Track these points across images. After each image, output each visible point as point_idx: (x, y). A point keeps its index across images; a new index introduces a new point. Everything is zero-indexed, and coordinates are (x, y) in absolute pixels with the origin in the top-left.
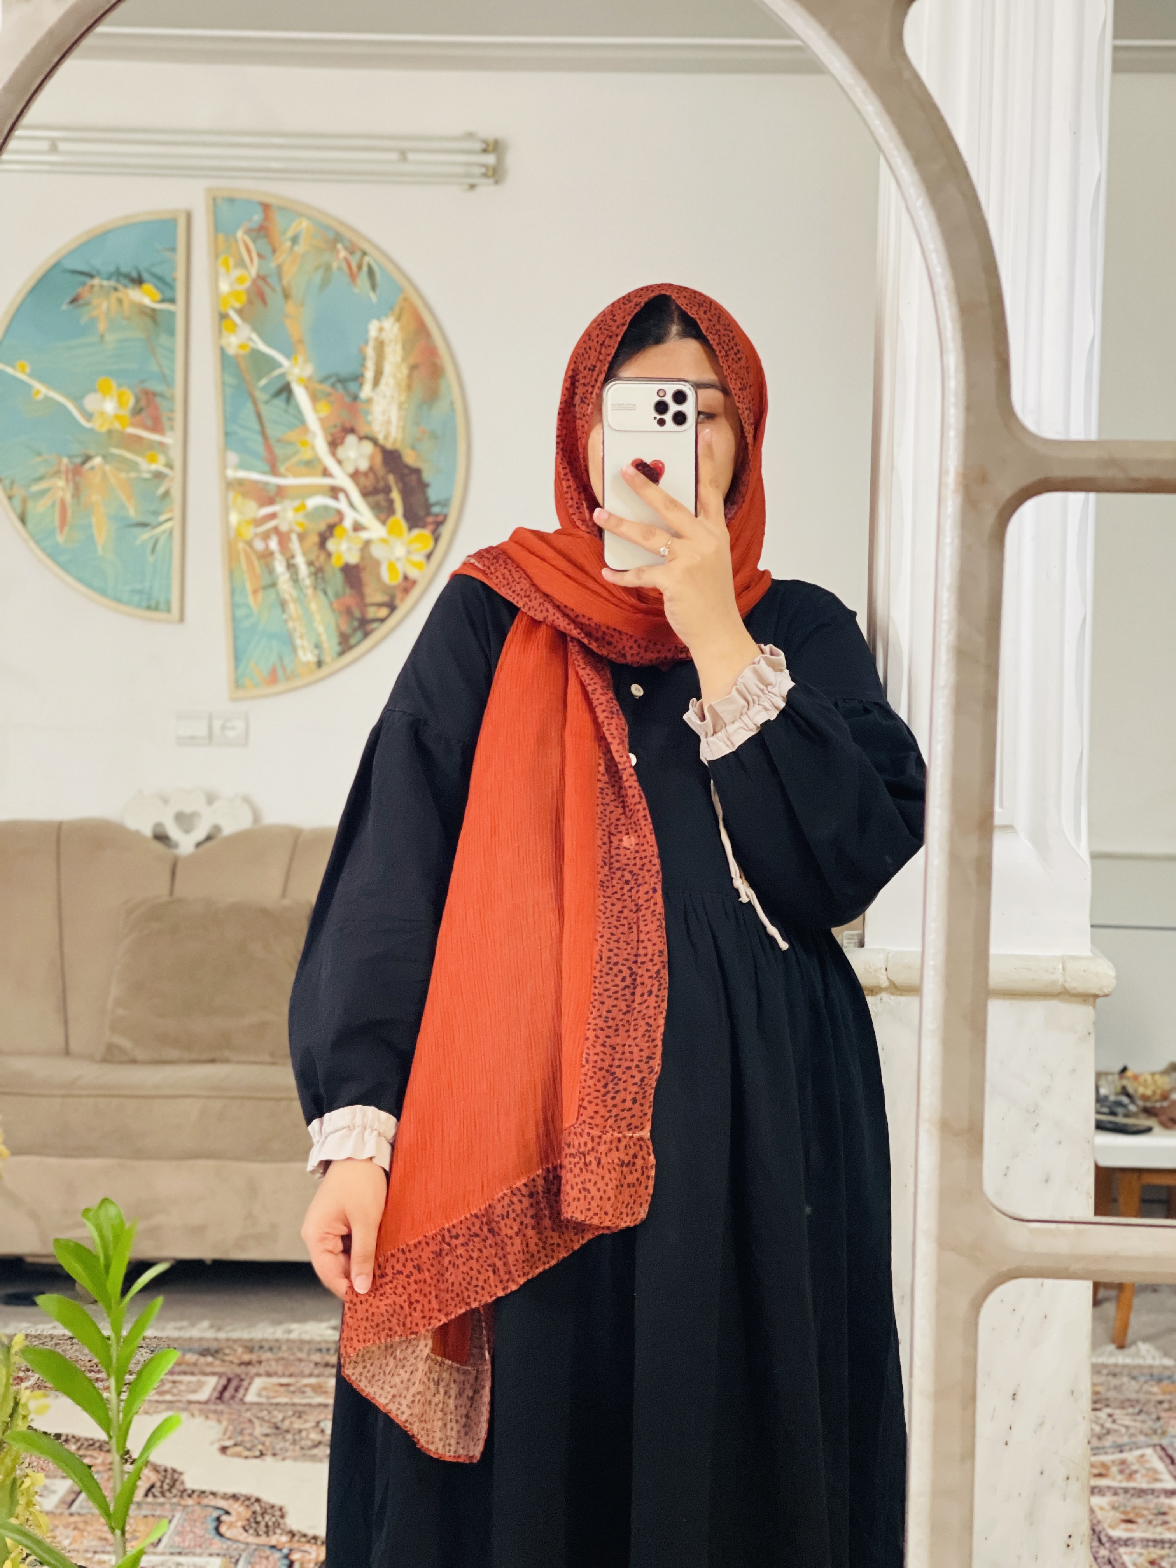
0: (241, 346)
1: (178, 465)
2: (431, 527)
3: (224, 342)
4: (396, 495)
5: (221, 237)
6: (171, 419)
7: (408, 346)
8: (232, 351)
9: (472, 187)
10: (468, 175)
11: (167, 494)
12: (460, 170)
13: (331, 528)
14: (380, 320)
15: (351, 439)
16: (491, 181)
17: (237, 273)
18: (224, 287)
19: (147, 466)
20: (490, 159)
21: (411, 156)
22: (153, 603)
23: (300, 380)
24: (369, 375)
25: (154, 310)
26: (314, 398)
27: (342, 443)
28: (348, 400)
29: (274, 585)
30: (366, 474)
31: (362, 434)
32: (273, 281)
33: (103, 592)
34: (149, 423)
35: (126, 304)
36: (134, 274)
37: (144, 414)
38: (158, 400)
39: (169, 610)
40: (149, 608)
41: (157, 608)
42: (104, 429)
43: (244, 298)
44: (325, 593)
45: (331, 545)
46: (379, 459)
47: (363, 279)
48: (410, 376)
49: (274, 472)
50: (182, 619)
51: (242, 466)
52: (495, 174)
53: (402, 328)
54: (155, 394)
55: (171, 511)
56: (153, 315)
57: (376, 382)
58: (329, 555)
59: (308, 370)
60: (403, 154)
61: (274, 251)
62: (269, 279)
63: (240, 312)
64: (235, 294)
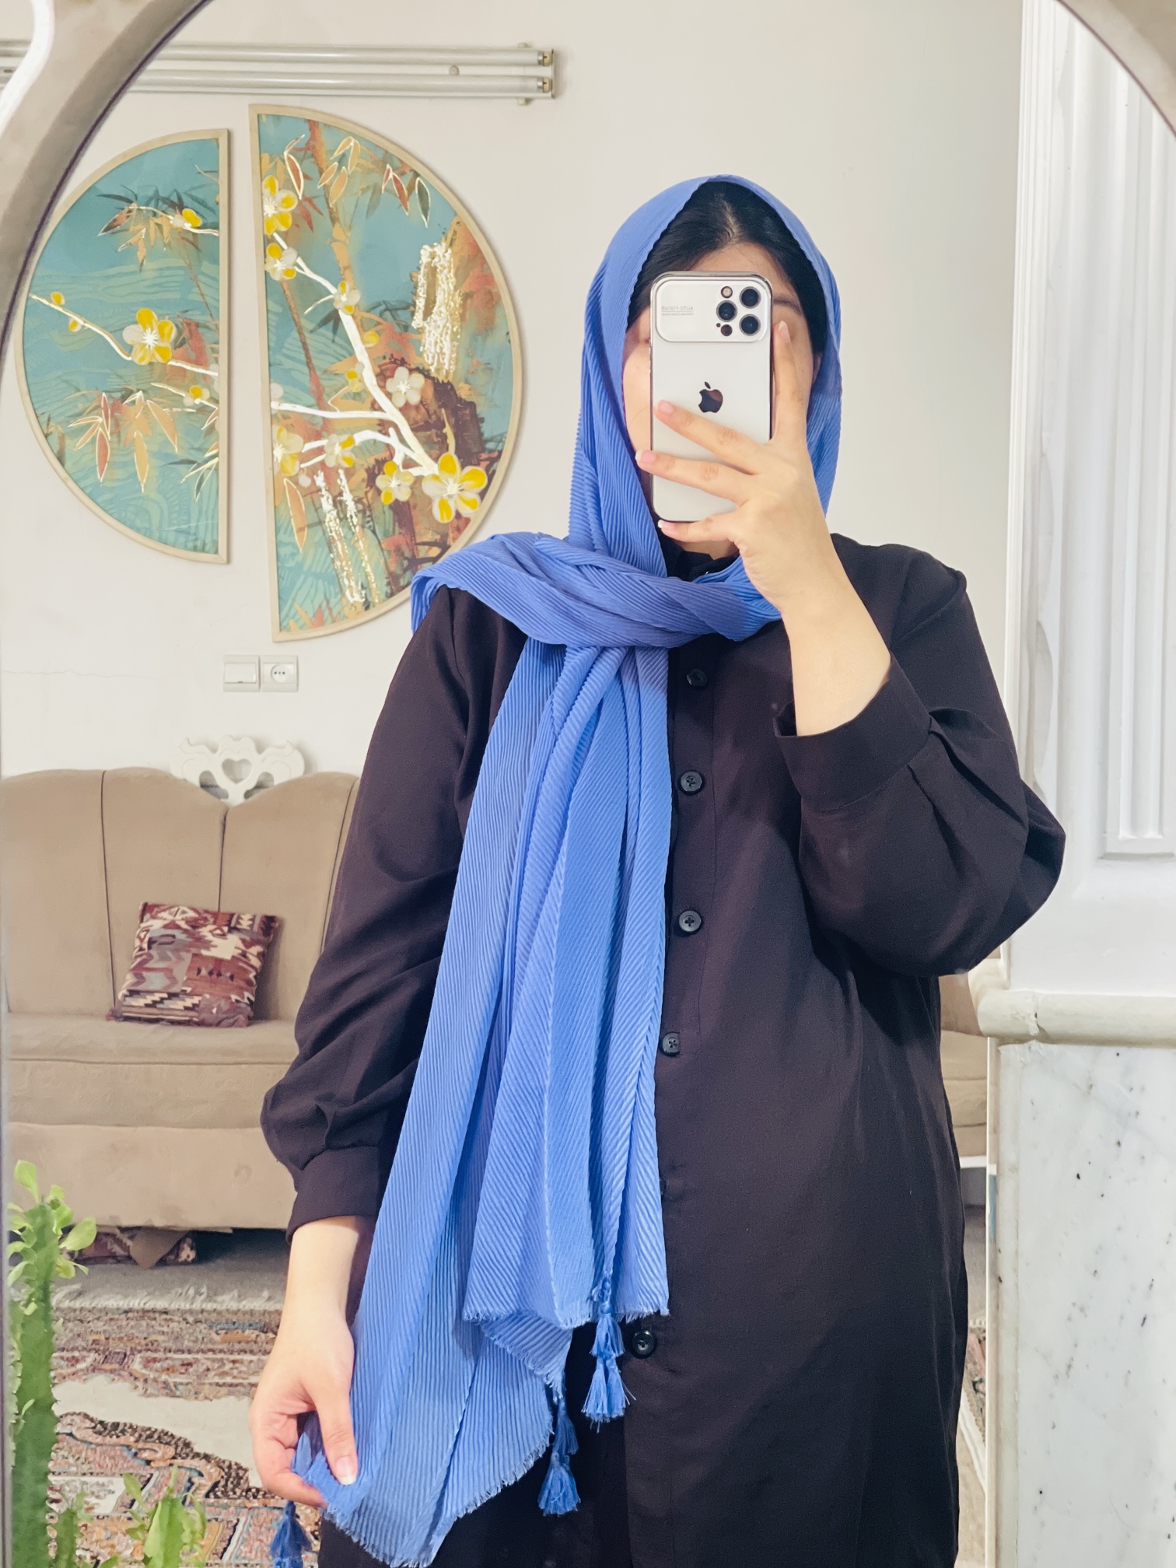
0: (287, 272)
1: (223, 399)
2: (485, 464)
3: (268, 268)
4: (448, 430)
5: (266, 156)
6: (214, 351)
7: (461, 272)
8: (276, 277)
9: (528, 101)
10: (524, 89)
11: (212, 428)
12: (517, 83)
13: (380, 464)
14: (432, 246)
15: (402, 371)
16: (549, 94)
17: (283, 195)
18: (269, 210)
19: (192, 401)
20: (547, 72)
21: (463, 70)
22: (199, 544)
23: (348, 308)
24: (421, 303)
25: (194, 235)
26: (362, 327)
27: (392, 376)
28: (397, 329)
29: (321, 523)
30: (417, 408)
31: (413, 366)
32: (320, 203)
33: (147, 533)
34: (193, 355)
35: (166, 229)
36: (175, 199)
37: (186, 346)
38: (201, 330)
39: (216, 552)
40: (195, 549)
41: (203, 550)
42: (144, 363)
43: (290, 222)
44: (374, 532)
45: (380, 482)
46: (430, 392)
47: (414, 201)
48: (463, 306)
49: (321, 406)
50: (229, 561)
51: (285, 399)
52: (552, 87)
53: (454, 254)
54: (197, 325)
55: (217, 447)
56: (193, 241)
57: (427, 313)
58: (379, 492)
59: (356, 297)
60: (455, 67)
61: (321, 172)
62: (315, 201)
63: (285, 236)
64: (280, 217)
